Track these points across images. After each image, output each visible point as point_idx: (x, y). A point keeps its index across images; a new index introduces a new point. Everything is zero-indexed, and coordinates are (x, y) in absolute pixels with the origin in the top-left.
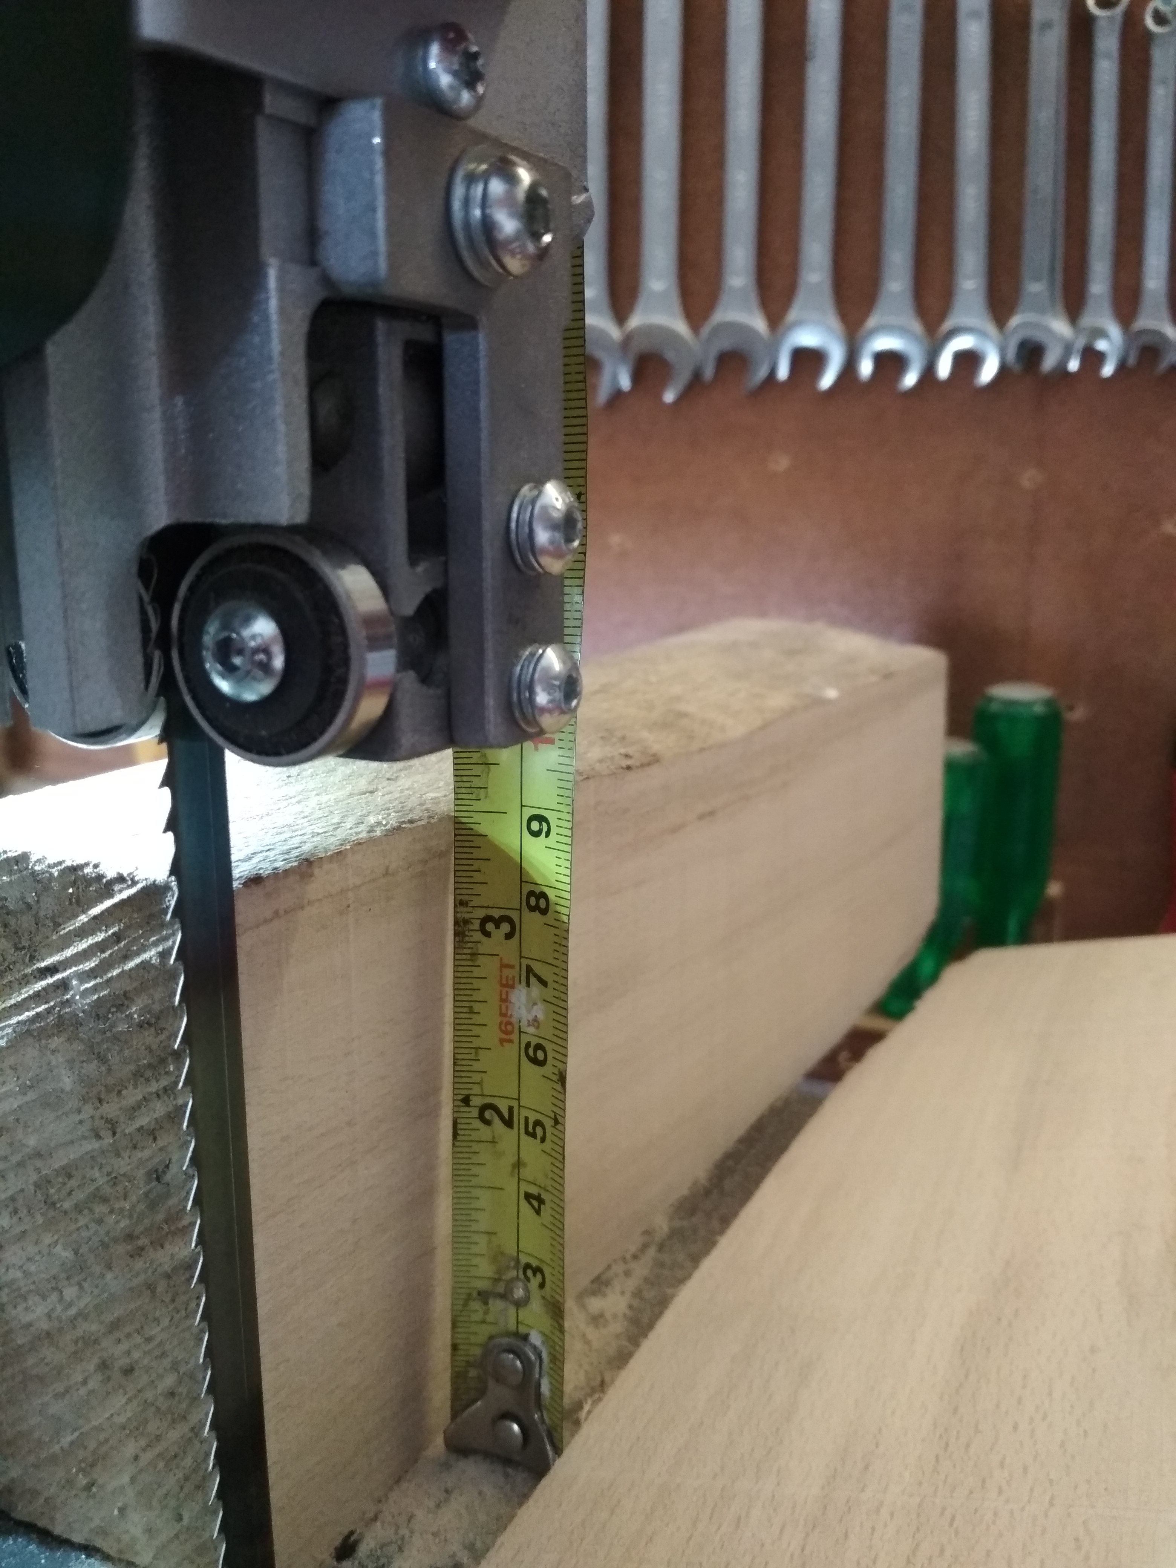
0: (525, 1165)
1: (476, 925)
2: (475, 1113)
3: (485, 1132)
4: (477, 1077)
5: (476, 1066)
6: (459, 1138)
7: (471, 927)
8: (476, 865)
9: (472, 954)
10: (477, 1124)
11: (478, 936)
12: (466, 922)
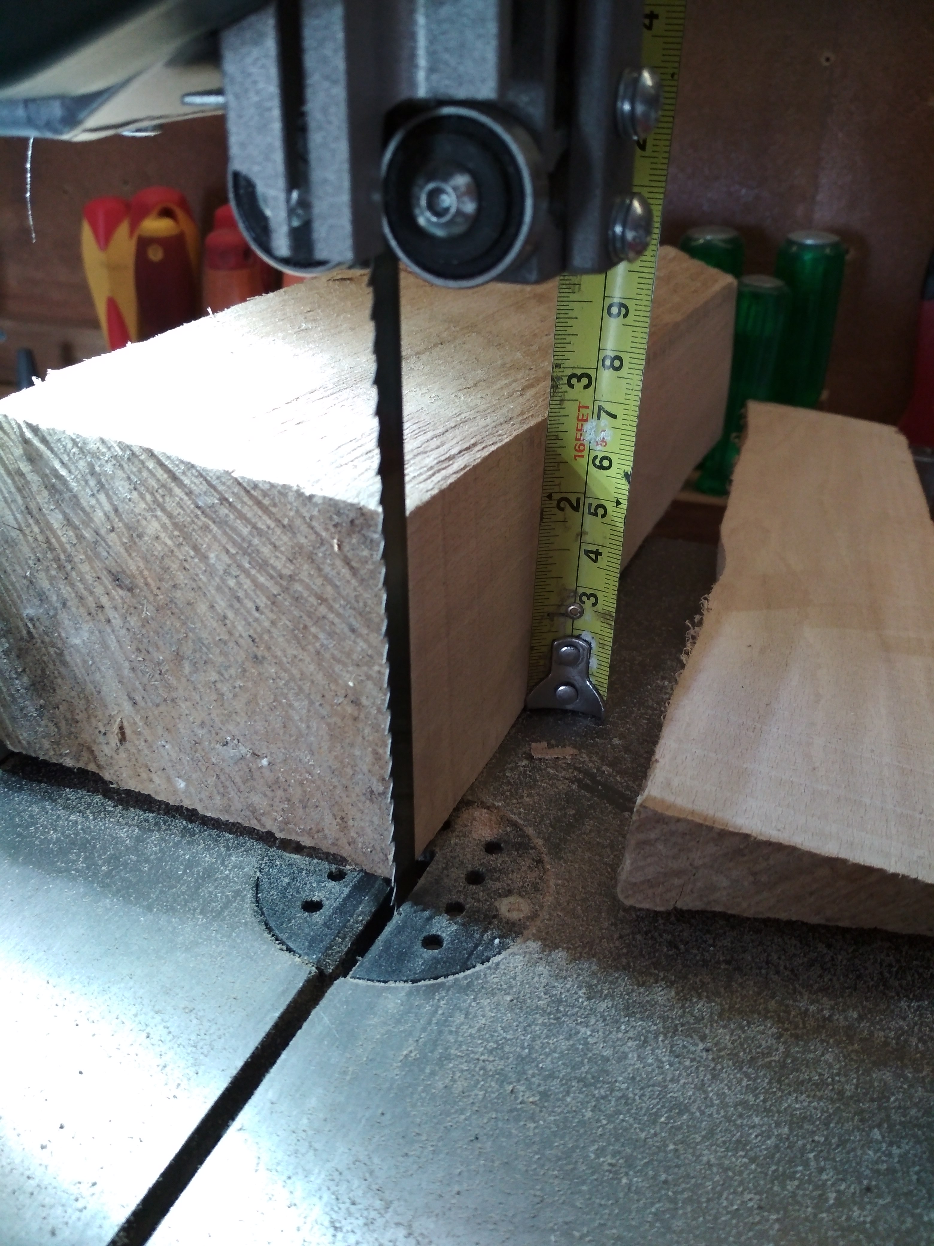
0: (586, 533)
1: (565, 380)
2: (555, 503)
3: (560, 515)
4: (557, 481)
5: (557, 474)
6: (544, 520)
7: (561, 382)
8: (569, 339)
9: (561, 400)
10: (556, 510)
11: (566, 388)
12: (560, 378)
